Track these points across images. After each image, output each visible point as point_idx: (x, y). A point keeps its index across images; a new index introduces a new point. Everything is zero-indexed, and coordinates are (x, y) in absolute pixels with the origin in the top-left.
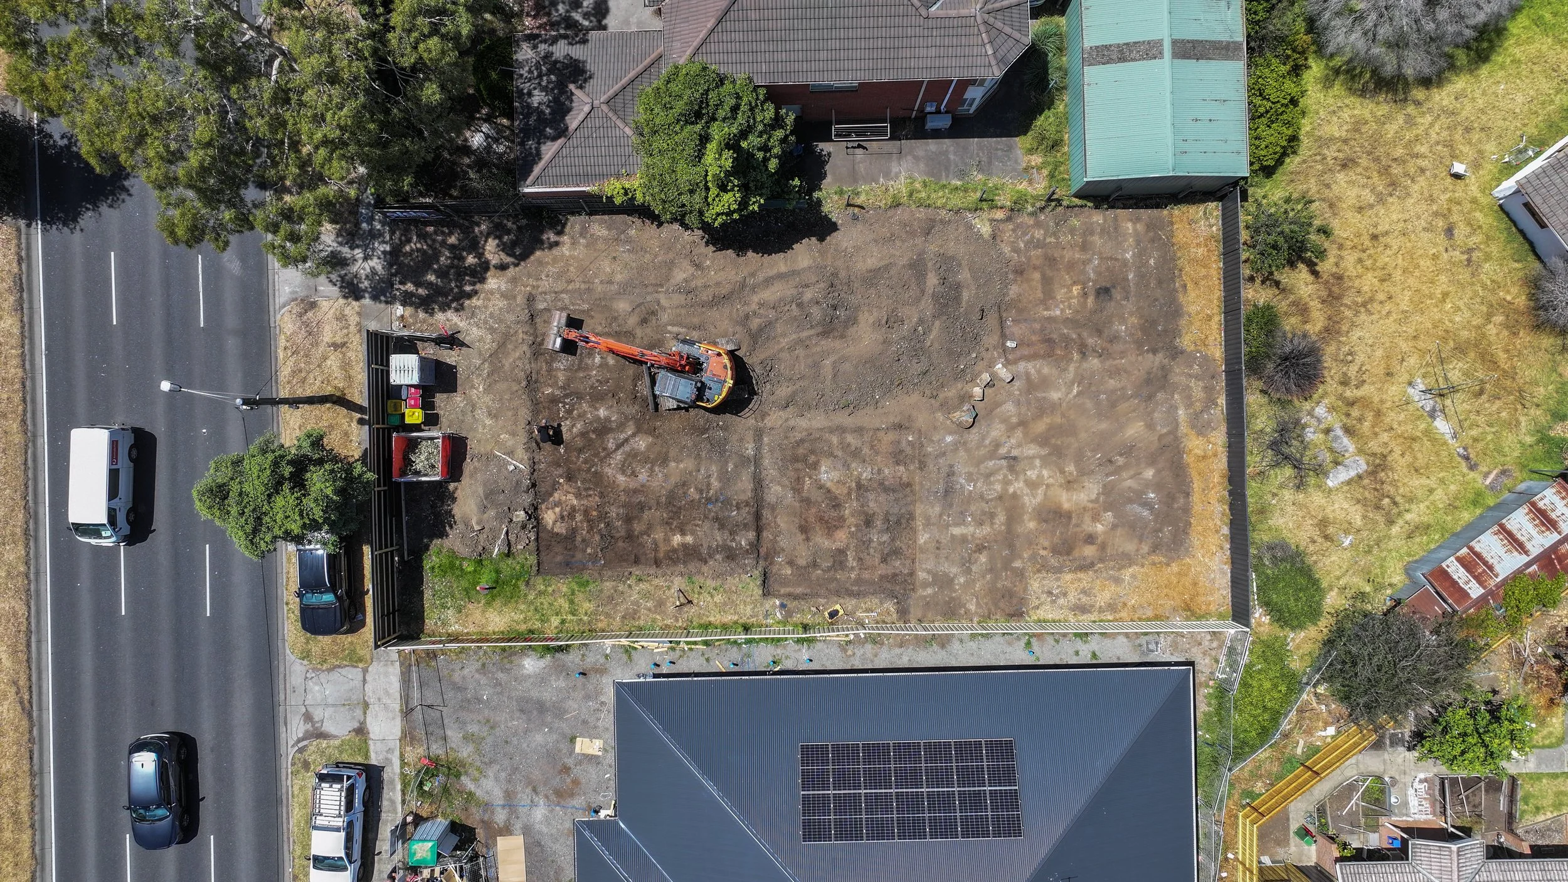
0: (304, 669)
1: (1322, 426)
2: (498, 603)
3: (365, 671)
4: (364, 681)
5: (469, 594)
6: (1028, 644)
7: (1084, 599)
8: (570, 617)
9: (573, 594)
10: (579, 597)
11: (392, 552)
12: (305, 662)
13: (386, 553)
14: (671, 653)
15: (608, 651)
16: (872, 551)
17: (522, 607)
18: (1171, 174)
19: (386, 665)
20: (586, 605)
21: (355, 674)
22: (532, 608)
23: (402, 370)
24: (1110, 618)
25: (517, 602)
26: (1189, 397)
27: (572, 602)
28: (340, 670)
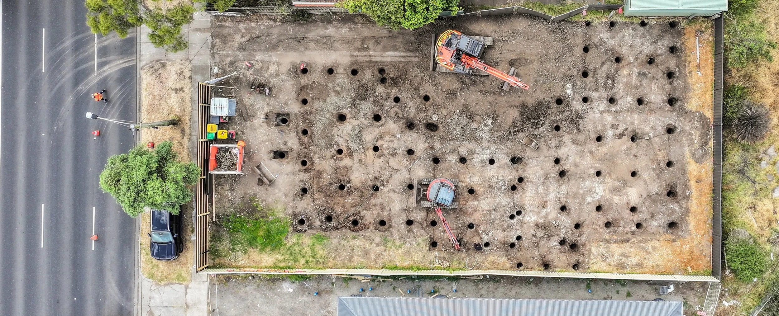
0: (150, 284)
1: (772, 161)
2: (268, 249)
3: (187, 287)
4: (186, 293)
5: (251, 242)
6: (589, 284)
7: (624, 260)
8: (311, 259)
9: (314, 245)
10: (318, 247)
11: (206, 215)
12: (151, 280)
13: (203, 216)
14: (372, 283)
15: (334, 280)
16: (496, 226)
17: (282, 252)
18: (681, 8)
19: (199, 284)
20: (321, 252)
21: (179, 288)
22: (289, 253)
23: (219, 107)
24: (638, 271)
25: (279, 249)
26: (692, 140)
27: (313, 250)
28: (171, 286)
